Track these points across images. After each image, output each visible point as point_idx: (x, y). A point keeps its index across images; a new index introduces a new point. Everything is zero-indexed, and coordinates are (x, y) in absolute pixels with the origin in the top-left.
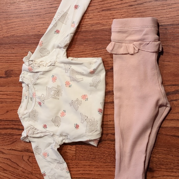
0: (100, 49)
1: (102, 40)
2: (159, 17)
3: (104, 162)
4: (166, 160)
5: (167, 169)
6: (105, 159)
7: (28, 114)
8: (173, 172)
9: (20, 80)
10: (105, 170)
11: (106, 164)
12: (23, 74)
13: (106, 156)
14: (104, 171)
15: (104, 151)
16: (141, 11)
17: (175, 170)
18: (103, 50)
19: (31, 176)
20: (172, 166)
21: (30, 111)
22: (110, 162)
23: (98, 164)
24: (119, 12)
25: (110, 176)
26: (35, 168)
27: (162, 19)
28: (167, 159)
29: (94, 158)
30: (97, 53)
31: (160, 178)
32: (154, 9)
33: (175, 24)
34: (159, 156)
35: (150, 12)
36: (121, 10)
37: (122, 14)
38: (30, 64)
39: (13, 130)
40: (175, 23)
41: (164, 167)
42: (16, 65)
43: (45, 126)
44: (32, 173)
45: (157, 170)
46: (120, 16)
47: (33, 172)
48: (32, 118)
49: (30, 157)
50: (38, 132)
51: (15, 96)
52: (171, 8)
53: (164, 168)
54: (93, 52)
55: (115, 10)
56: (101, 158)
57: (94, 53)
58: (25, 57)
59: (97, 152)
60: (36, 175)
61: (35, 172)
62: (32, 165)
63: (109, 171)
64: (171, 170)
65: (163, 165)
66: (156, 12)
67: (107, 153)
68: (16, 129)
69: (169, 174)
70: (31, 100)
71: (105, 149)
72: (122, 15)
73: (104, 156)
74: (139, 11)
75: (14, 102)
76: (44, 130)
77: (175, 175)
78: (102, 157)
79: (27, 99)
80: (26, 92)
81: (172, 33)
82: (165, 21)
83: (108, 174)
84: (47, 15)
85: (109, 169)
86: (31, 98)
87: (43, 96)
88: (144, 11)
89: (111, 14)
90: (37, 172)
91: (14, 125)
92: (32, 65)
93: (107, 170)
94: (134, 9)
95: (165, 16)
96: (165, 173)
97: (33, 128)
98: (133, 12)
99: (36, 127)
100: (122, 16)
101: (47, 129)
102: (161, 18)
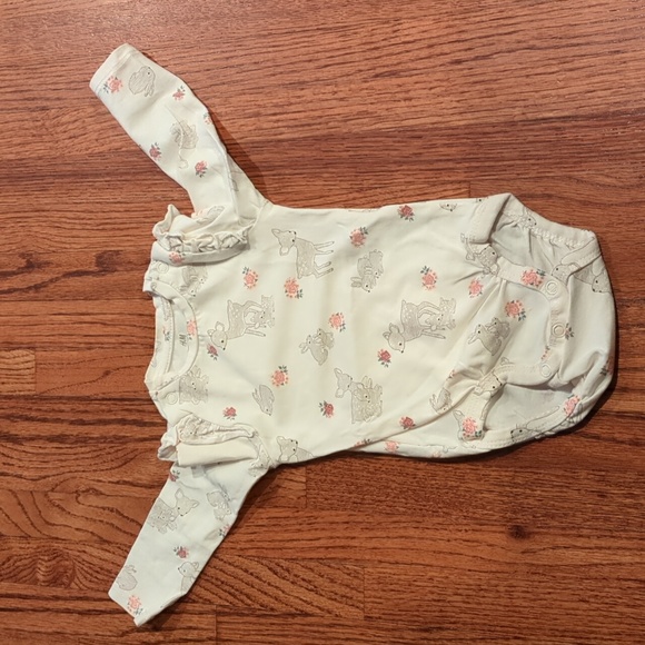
0: (371, 189)
1: (376, 163)
2: (537, 95)
4: (561, 505)
5: (564, 529)
7: (176, 383)
8: (580, 536)
9: (147, 287)
10: (390, 535)
11: (395, 519)
12: (155, 269)
13: (393, 495)
14: (388, 537)
16: (487, 78)
17: (585, 532)
18: (379, 190)
20: (579, 521)
21: (182, 372)
23: (371, 520)
24: (422, 80)
27: (546, 101)
28: (565, 500)
29: (359, 501)
30: (363, 200)
31: (546, 553)
32: (524, 72)
33: (582, 116)
34: (543, 494)
35: (513, 80)
36: (428, 73)
37: (431, 85)
38: (173, 244)
39: (126, 427)
40: (581, 112)
41: (556, 524)
42: (129, 238)
43: (230, 413)
45: (537, 533)
46: (425, 92)
48: (189, 392)
50: (211, 429)
51: (128, 328)
52: (571, 70)
53: (555, 527)
54: (351, 196)
55: (411, 76)
57: (354, 199)
58: (160, 223)
59: (367, 485)
63: (402, 537)
64: (574, 532)
65: (553, 517)
66: (528, 80)
67: (396, 488)
68: (135, 422)
69: (570, 541)
70: (183, 343)
71: (390, 477)
72: (431, 89)
73: (388, 495)
74: (482, 78)
75: (127, 346)
76: (228, 422)
77: (587, 545)
78: (383, 498)
79: (171, 340)
80: (166, 320)
81: (574, 142)
82: (554, 106)
84: (214, 88)
85: (402, 532)
86: (182, 337)
87: (220, 328)
88: (494, 78)
89: (400, 86)
91: (126, 413)
92: (180, 248)
93: (396, 535)
94: (465, 72)
95: (553, 93)
96: (561, 541)
97: (193, 421)
98: (463, 80)
99: (201, 416)
100: (433, 91)
101: (237, 419)
102: (544, 97)
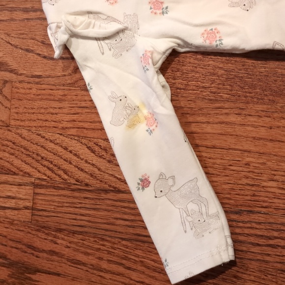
3: (211, 100)
6: (214, 90)
15: (215, 67)
19: (7, 132)
22: (228, 100)
25: (224, 137)
26: (17, 113)
44: (8, 126)
47: (13, 123)
49: (5, 82)
56: (203, 87)
60: (19, 131)
61: (18, 123)
62: (8, 106)
83: (220, 132)
90: (22, 124)
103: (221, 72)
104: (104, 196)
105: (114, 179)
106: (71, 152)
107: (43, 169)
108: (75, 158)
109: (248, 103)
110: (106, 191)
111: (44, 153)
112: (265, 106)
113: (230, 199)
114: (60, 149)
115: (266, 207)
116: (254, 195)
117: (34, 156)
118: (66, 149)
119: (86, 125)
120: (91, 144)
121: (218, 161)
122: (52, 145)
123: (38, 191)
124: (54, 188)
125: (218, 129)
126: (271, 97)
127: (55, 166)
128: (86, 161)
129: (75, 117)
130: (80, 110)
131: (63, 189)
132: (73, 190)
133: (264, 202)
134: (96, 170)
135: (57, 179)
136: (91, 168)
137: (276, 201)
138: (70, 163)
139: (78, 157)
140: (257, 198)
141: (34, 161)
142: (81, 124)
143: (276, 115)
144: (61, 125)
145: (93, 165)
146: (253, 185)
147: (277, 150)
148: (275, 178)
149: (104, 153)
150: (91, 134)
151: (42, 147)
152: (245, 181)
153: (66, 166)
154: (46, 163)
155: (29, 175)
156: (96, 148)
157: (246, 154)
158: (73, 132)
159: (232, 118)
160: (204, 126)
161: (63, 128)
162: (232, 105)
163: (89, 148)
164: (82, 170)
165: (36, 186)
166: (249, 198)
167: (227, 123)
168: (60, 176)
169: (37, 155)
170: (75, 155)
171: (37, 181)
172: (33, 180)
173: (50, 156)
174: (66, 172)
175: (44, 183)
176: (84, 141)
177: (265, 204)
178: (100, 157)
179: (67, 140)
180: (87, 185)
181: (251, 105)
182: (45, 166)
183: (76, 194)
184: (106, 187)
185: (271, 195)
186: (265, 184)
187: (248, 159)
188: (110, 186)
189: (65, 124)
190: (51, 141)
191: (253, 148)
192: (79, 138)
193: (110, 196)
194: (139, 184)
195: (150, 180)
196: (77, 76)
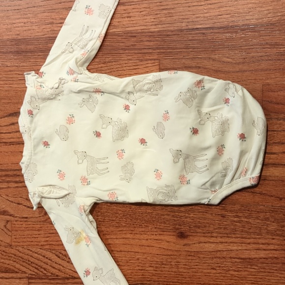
103: (120, 212)
104: (67, 281)
105: (72, 272)
106: (47, 258)
107: (32, 269)
108: (50, 261)
109: (135, 227)
110: (68, 279)
111: (32, 260)
112: (143, 229)
113: (131, 278)
114: (41, 257)
115: (149, 281)
116: (143, 275)
117: (27, 262)
118: (44, 256)
119: (54, 243)
120: (57, 253)
121: (124, 258)
122: (36, 255)
123: (30, 281)
124: (39, 279)
125: (122, 241)
126: (145, 224)
127: (39, 266)
128: (56, 263)
129: (48, 239)
130: (50, 235)
131: (45, 279)
132: (50, 279)
133: (148, 278)
134: (61, 267)
135: (41, 273)
136: (59, 266)
137: (153, 277)
138: (47, 264)
139: (51, 261)
140: (144, 276)
141: (27, 264)
142: (51, 243)
143: (148, 233)
144: (40, 244)
145: (60, 264)
146: (142, 270)
147: (151, 251)
148: (152, 265)
149: (65, 258)
150: (57, 248)
151: (31, 256)
152: (138, 268)
153: (45, 266)
154: (33, 265)
155: (25, 273)
156: (61, 255)
157: (137, 254)
158: (47, 247)
159: (129, 236)
160: (115, 240)
161: (42, 245)
162: (128, 229)
163: (56, 255)
164: (54, 268)
165: (29, 278)
166: (140, 276)
167: (126, 238)
168: (42, 272)
169: (29, 261)
170: (50, 260)
171: (30, 276)
172: (27, 275)
173: (36, 262)
174: (45, 269)
175: (33, 276)
176: (53, 252)
177: (149, 279)
178: (63, 260)
179: (44, 252)
180: (57, 276)
181: (136, 229)
182: (33, 267)
183: (52, 281)
184: (68, 276)
185: (151, 274)
186: (147, 269)
187: (138, 257)
188: (70, 275)
189: (42, 243)
190: (36, 253)
191: (140, 251)
192: (51, 250)
193: (70, 281)
194: (84, 274)
195: (90, 271)
196: (47, 216)
